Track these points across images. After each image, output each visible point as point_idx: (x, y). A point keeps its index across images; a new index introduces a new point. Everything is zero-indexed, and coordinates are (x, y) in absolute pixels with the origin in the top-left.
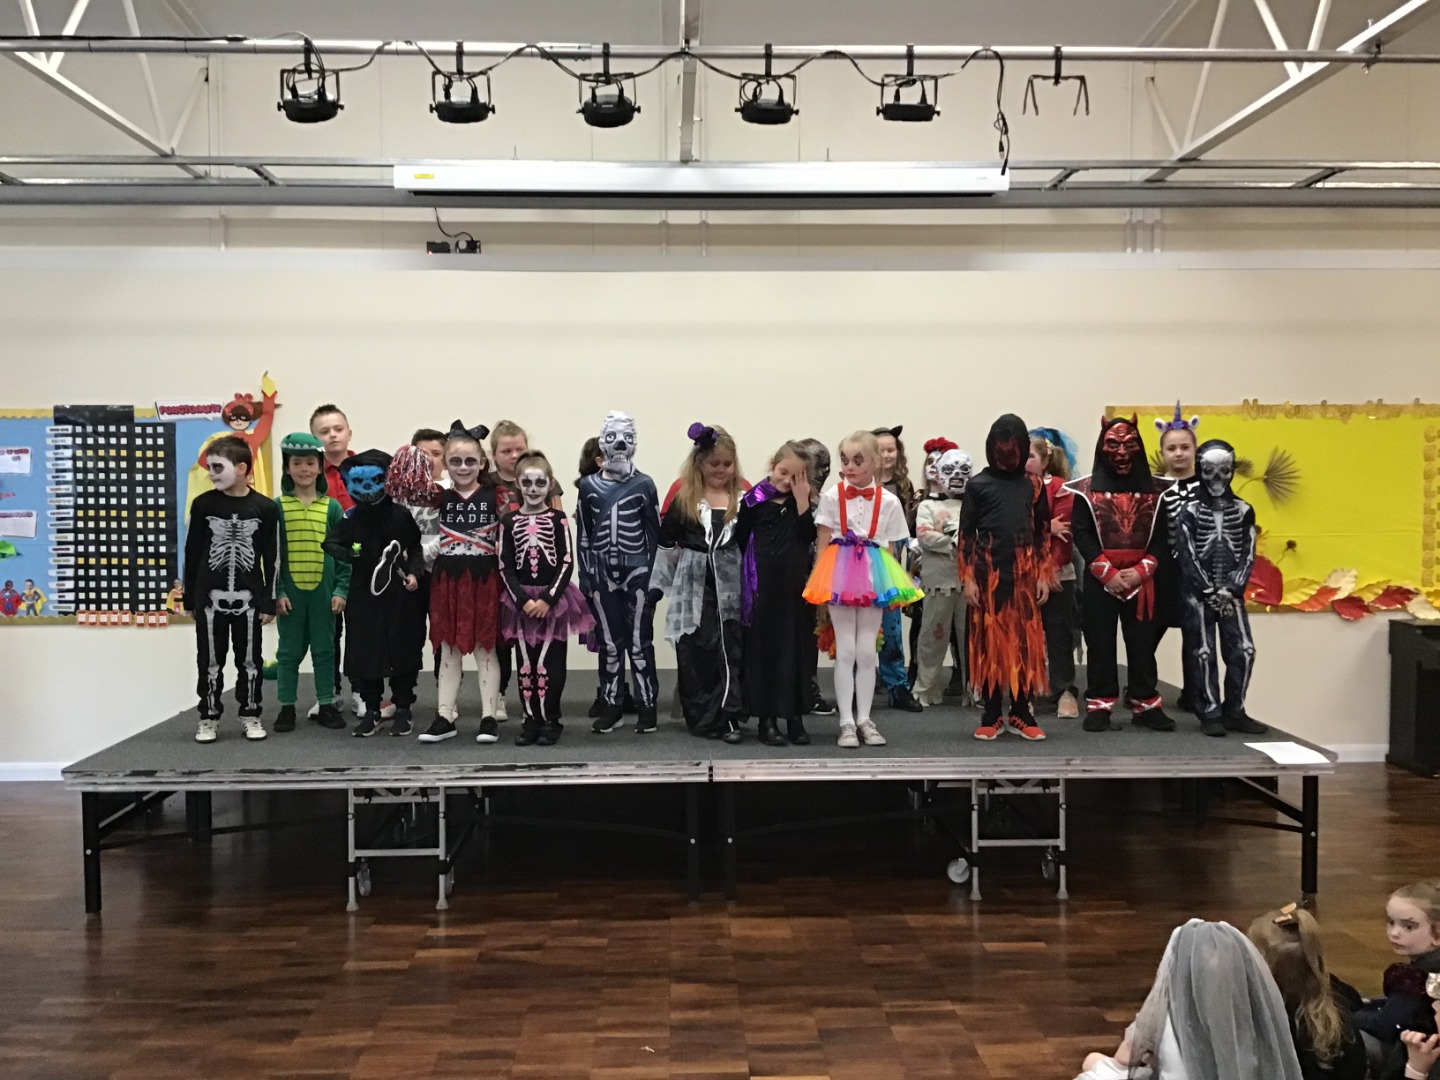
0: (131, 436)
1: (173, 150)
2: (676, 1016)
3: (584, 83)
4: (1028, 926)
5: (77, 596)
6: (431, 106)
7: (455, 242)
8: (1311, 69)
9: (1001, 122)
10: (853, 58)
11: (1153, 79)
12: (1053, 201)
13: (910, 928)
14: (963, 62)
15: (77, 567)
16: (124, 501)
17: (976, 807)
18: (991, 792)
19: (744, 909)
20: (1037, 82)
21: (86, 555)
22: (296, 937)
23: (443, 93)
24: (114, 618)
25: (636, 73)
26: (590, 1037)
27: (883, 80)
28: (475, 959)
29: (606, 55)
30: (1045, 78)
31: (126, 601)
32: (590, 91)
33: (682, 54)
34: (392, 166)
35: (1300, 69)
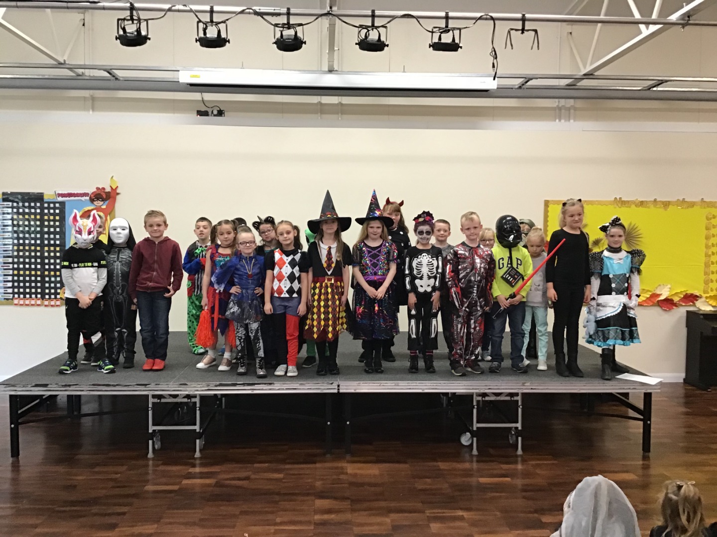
0: (42, 208)
1: (65, 61)
2: (317, 517)
3: (276, 28)
4: (502, 468)
5: (13, 291)
6: (196, 39)
7: (211, 111)
8: (653, 28)
9: (494, 53)
10: (417, 18)
11: (571, 33)
12: (519, 95)
13: (440, 470)
14: (475, 21)
15: (13, 275)
16: (38, 242)
17: (476, 407)
18: (484, 399)
19: (356, 459)
20: (512, 32)
21: (18, 269)
22: (120, 472)
23: (203, 32)
24: (33, 302)
25: (303, 23)
26: (272, 529)
27: (433, 30)
28: (213, 485)
29: (288, 14)
30: (517, 30)
31: (39, 293)
32: (280, 32)
33: (328, 14)
34: (179, 71)
35: (647, 28)
